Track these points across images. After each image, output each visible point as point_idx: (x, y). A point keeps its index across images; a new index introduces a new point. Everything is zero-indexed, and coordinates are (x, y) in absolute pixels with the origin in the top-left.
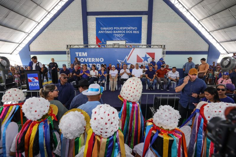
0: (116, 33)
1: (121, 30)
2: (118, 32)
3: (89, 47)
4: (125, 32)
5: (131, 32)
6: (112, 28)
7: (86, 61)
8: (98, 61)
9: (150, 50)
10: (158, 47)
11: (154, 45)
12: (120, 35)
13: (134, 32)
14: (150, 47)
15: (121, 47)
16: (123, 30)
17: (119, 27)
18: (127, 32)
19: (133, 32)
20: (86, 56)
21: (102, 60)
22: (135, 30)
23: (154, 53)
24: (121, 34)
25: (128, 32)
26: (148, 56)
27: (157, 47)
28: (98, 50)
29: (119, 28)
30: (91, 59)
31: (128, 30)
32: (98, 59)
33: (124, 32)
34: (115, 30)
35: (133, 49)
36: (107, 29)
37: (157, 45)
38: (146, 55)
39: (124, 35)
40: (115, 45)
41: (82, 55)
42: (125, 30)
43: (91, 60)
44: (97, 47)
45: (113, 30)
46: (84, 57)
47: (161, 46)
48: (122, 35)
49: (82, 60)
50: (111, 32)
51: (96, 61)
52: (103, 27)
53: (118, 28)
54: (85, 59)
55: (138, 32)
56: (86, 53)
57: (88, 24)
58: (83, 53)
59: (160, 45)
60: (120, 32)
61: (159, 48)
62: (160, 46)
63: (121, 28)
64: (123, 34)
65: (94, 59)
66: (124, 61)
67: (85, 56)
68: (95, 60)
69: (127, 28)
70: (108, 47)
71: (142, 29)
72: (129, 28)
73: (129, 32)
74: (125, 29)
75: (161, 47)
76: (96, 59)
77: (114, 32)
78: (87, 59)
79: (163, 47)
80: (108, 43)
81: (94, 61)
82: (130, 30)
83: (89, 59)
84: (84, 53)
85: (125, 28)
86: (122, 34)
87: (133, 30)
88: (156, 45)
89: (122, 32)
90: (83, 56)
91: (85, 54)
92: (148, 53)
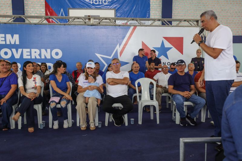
3: (27, 22)
7: (17, 56)
8: (49, 57)
10: (189, 25)
11: (180, 21)
15: (104, 24)
20: (18, 43)
21: (57, 54)
23: (182, 38)
26: (167, 45)
27: (186, 23)
28: (47, 30)
30: (29, 50)
32: (49, 50)
35: (132, 28)
37: (188, 21)
38: (163, 44)
40: (89, 19)
41: (5, 40)
43: (29, 54)
44: (45, 22)
46: (10, 46)
47: (197, 21)
48: (105, 2)
49: (6, 53)
51: (43, 57)
54: (14, 50)
56: (16, 37)
58: (7, 35)
62: (195, 23)
65: (38, 51)
66: (111, 58)
67: (13, 43)
68: (40, 55)
70: (72, 23)
76: (43, 51)
78: (20, 50)
80: (73, 13)
81: (38, 57)
83: (25, 50)
84: (12, 37)
88: (185, 21)
90: (8, 43)
91: (16, 39)
92: (166, 38)
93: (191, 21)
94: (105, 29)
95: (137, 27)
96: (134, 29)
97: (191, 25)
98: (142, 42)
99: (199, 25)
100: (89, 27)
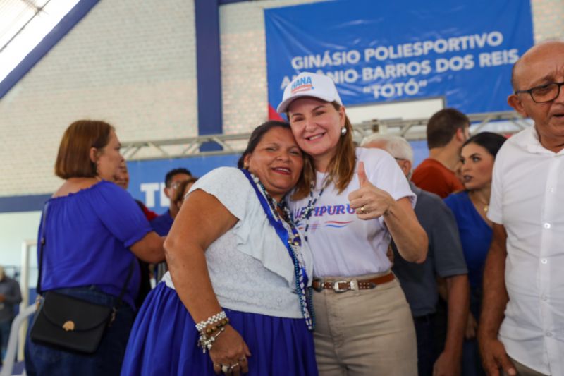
0: (379, 81)
1: (406, 60)
2: (391, 70)
4: (433, 65)
5: (467, 62)
6: (353, 57)
12: (399, 85)
13: (484, 59)
16: (420, 59)
17: (394, 43)
18: (442, 65)
19: (476, 60)
22: (488, 49)
24: (405, 79)
25: (449, 64)
29: (395, 52)
31: (448, 55)
33: (425, 68)
34: (374, 63)
36: (327, 60)
39: (424, 83)
42: (432, 56)
45: (358, 68)
48: (411, 88)
50: (351, 76)
52: (303, 55)
53: (389, 53)
55: (512, 56)
57: (222, 47)
60: (402, 69)
63: (405, 50)
69: (441, 46)
72: (453, 44)
73: (456, 63)
74: (432, 52)
77: (367, 74)
82: (462, 53)
85: (428, 46)
86: (412, 82)
87: (476, 52)
89: (414, 69)
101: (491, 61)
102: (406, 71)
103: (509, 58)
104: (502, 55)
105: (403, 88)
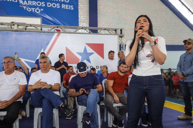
2: (30, 3)
4: (46, 4)
5: (58, 6)
9: (95, 39)
10: (109, 33)
13: (63, 6)
14: (95, 32)
19: (61, 6)
23: (103, 44)
24: (35, 7)
25: (52, 5)
27: (106, 32)
37: (108, 30)
38: (85, 49)
47: (116, 31)
48: (38, 11)
55: (72, 8)
59: (113, 30)
60: (34, 3)
61: (111, 34)
62: (114, 32)
64: (40, 7)
71: (79, 3)
73: (54, 5)
75: (116, 33)
79: (119, 32)
82: (56, 2)
86: (38, 8)
88: (105, 29)
89: (39, 4)
92: (88, 44)
93: (110, 30)
94: (30, 35)
95: (61, 34)
96: (58, 36)
97: (110, 33)
98: (66, 47)
99: (117, 33)
100: (12, 32)
101: (65, 7)
102: (36, 4)
103: (71, 8)
104: (69, 6)
105: (34, 10)
